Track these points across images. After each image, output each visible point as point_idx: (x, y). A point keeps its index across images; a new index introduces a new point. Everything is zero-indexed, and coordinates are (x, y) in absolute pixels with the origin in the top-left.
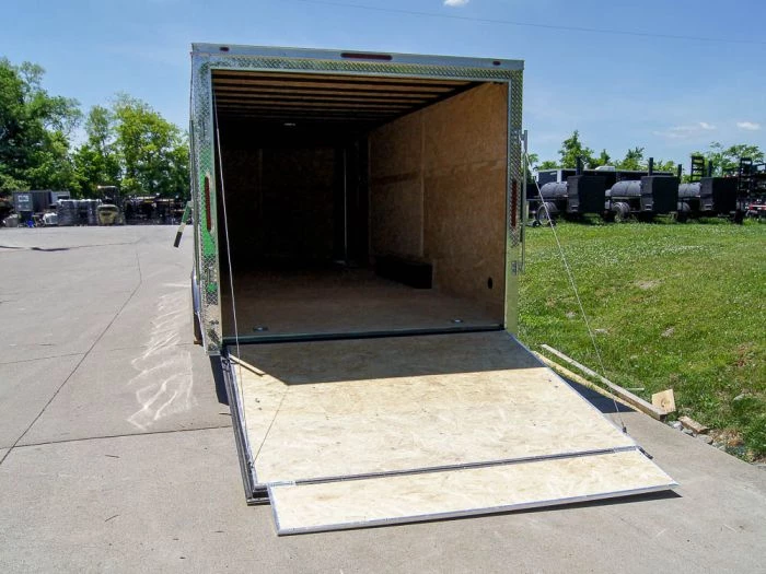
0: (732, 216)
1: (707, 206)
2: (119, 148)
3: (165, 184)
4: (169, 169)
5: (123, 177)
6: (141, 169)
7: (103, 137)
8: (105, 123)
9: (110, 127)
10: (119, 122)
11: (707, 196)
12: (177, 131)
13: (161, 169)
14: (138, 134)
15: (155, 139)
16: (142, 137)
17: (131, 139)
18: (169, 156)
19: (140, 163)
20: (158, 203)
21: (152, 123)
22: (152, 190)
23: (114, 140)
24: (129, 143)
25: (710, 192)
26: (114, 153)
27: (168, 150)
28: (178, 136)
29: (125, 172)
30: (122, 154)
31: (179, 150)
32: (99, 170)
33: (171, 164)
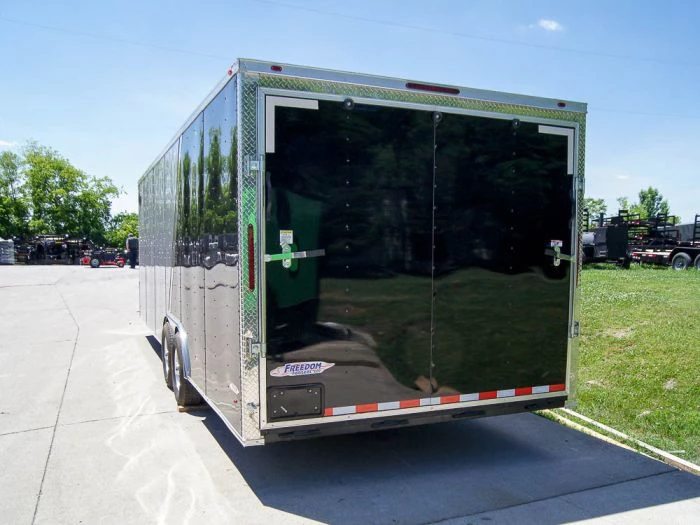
0: (620, 261)
1: (602, 253)
2: (27, 191)
3: (72, 226)
4: (75, 211)
5: (30, 218)
6: (50, 211)
7: (12, 181)
8: (14, 167)
9: (19, 171)
10: (28, 167)
11: (600, 244)
12: (84, 178)
13: (68, 212)
14: (46, 178)
15: (63, 184)
16: (51, 181)
17: (39, 184)
18: (76, 199)
19: (47, 206)
20: (68, 244)
21: (61, 169)
22: (59, 232)
23: (23, 183)
24: (38, 187)
25: (604, 241)
26: (21, 195)
27: (76, 194)
28: (85, 181)
29: (32, 213)
30: (30, 197)
31: (86, 195)
32: (7, 213)
33: (78, 208)
